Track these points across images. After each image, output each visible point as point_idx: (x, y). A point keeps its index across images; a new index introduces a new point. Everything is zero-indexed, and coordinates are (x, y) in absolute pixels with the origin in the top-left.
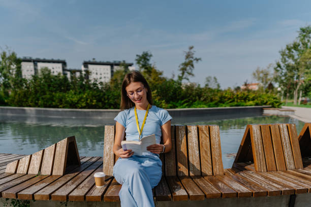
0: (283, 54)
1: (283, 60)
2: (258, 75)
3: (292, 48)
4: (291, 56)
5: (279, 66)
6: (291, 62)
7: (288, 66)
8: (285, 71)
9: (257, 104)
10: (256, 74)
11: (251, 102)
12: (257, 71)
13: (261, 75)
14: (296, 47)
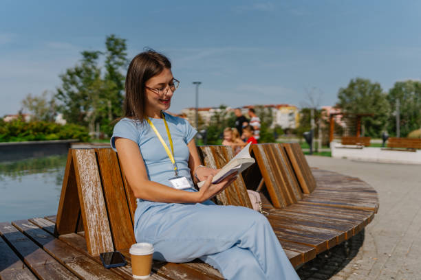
0: (65, 80)
1: (66, 87)
2: (31, 103)
3: (74, 73)
4: (74, 83)
5: (61, 93)
6: (74, 89)
7: (72, 94)
8: (69, 99)
9: (61, 138)
10: (28, 102)
11: (53, 136)
12: (29, 98)
13: (35, 104)
14: (78, 73)
